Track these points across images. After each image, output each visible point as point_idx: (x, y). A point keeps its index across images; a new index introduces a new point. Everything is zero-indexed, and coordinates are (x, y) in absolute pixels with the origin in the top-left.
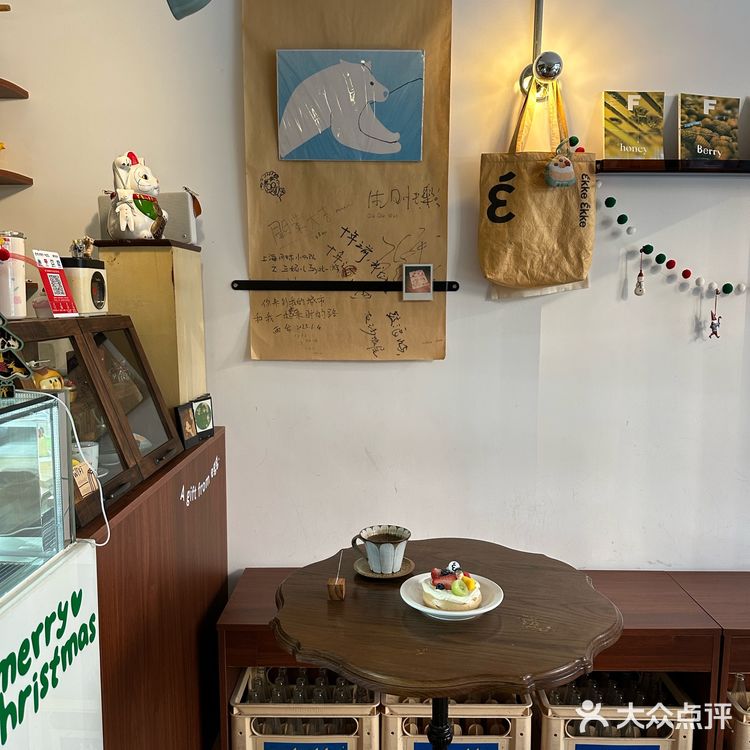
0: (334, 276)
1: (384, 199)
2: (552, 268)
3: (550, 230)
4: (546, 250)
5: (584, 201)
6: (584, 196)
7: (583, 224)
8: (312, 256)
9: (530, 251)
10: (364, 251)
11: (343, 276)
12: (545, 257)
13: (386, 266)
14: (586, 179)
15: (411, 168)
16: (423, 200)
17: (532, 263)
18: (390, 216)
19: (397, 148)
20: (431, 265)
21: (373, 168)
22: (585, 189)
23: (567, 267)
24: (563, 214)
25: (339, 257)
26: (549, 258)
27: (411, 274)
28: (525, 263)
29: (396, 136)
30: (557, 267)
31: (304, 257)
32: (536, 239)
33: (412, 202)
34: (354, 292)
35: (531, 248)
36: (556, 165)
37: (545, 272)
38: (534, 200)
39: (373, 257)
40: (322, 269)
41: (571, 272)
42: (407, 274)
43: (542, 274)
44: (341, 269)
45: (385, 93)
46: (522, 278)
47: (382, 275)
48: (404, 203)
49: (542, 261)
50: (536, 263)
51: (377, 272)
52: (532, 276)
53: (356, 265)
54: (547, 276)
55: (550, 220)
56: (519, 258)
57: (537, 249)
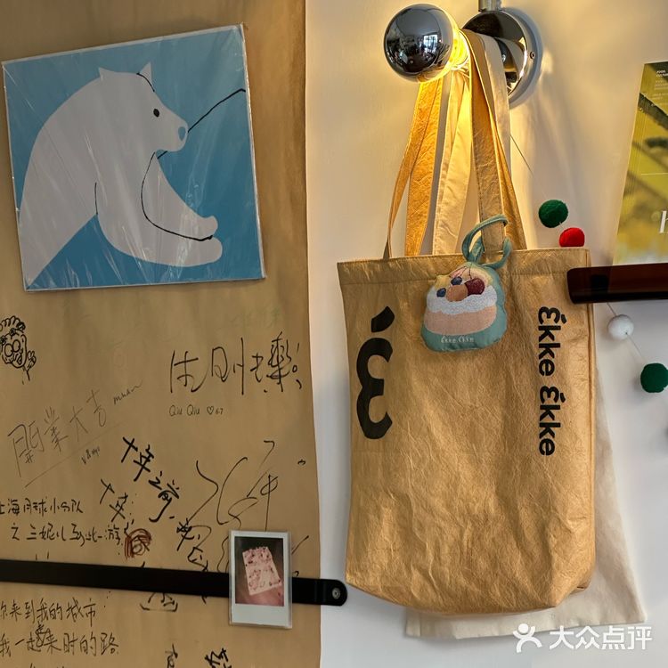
0: (113, 555)
1: (199, 370)
2: (482, 564)
3: (476, 461)
4: (468, 515)
5: (549, 382)
6: (547, 368)
7: (547, 448)
8: (76, 507)
9: (428, 518)
10: (163, 495)
11: (127, 555)
12: (467, 534)
13: (204, 532)
14: (550, 322)
15: (247, 296)
16: (271, 371)
17: (438, 549)
18: (210, 410)
19: (215, 250)
20: (284, 536)
21: (177, 299)
22: (548, 348)
23: (517, 567)
24: (505, 418)
25: (119, 509)
26: (477, 538)
27: (246, 555)
28: (424, 550)
29: (211, 224)
30: (495, 563)
31: (64, 506)
32: (440, 486)
33: (250, 376)
34: (148, 595)
35: (430, 510)
36: (441, 293)
37: (469, 576)
38: (426, 381)
39: (180, 510)
40: (92, 536)
41: (526, 583)
42: (239, 558)
43: (463, 581)
44: (123, 537)
45: (181, 131)
46: (422, 590)
47: (196, 554)
48: (234, 379)
49: (461, 544)
50: (446, 550)
51: (188, 546)
52: (441, 584)
53: (151, 528)
54: (473, 588)
55: (472, 435)
56: (408, 534)
57: (444, 510)
